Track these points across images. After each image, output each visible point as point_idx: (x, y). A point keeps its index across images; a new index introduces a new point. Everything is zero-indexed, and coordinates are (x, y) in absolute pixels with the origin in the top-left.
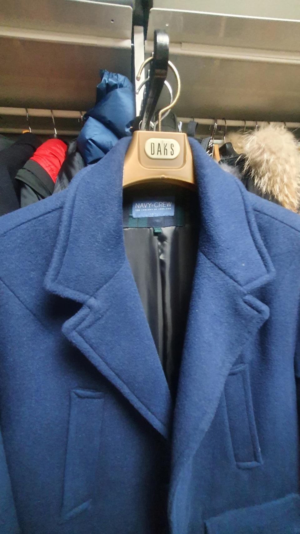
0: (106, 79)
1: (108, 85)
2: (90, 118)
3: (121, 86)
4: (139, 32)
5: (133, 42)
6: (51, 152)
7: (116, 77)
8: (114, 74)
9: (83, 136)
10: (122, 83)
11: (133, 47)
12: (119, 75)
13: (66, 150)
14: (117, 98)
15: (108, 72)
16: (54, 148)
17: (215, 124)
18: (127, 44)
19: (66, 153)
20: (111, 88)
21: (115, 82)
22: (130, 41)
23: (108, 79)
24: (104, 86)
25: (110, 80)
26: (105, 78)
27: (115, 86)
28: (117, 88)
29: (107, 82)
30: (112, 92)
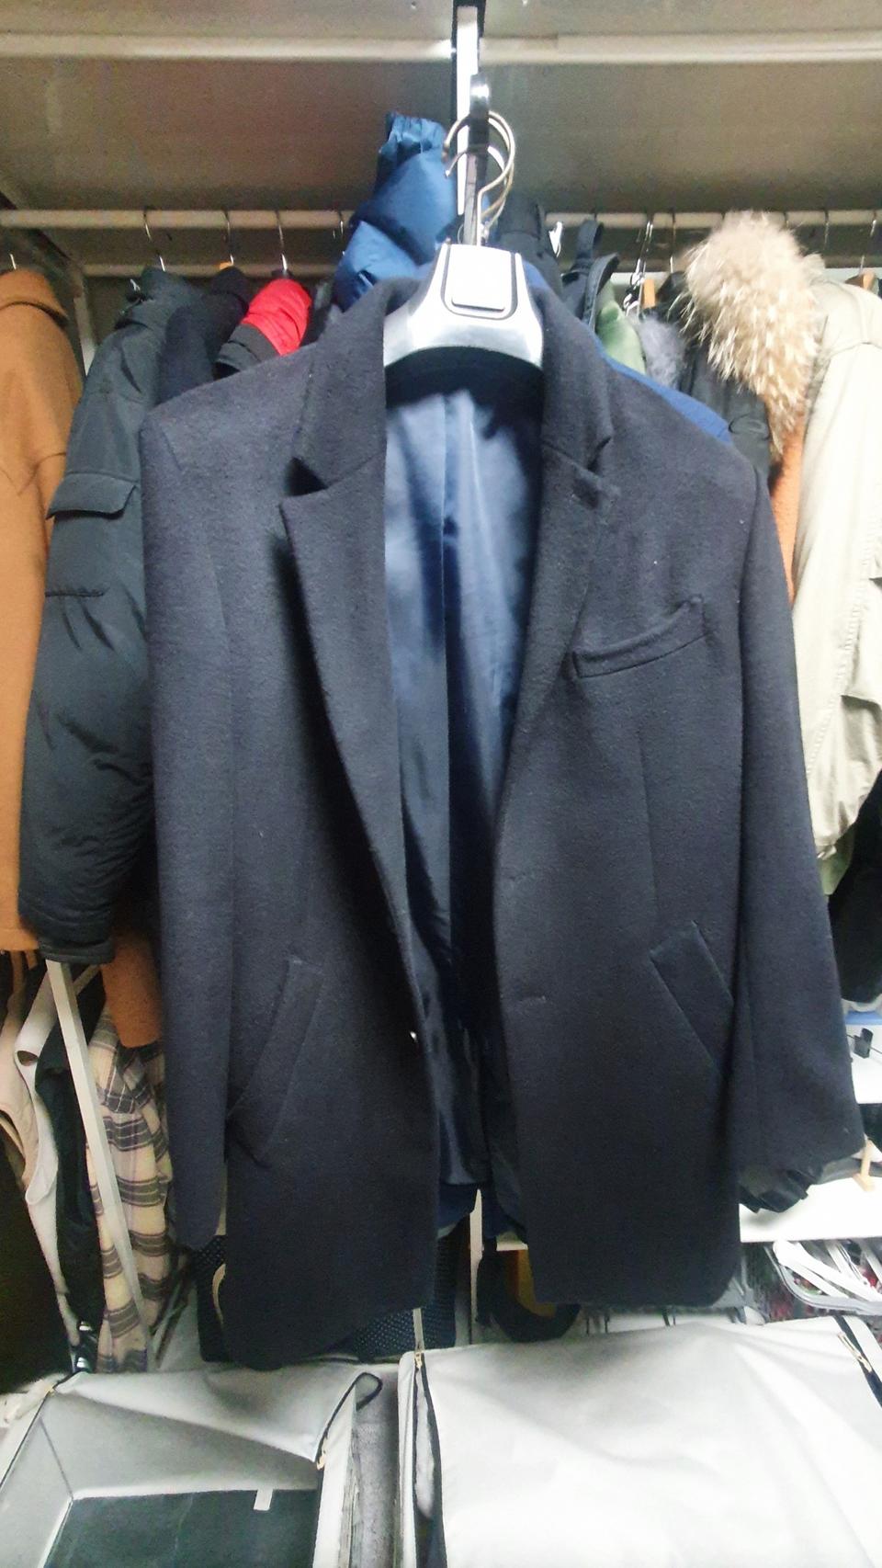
0: (398, 134)
1: (400, 147)
2: (364, 225)
3: (428, 147)
4: (468, 21)
5: (454, 44)
6: (282, 306)
7: (417, 126)
8: (413, 121)
9: (348, 267)
10: (431, 139)
11: (454, 56)
12: (424, 121)
13: (309, 304)
14: (420, 173)
15: (402, 118)
16: (287, 299)
17: (649, 224)
18: (442, 50)
19: (311, 310)
20: (406, 152)
21: (415, 139)
22: (448, 42)
23: (402, 133)
24: (394, 150)
25: (406, 135)
26: (395, 132)
27: (416, 149)
28: (419, 152)
29: (399, 140)
30: (410, 163)
